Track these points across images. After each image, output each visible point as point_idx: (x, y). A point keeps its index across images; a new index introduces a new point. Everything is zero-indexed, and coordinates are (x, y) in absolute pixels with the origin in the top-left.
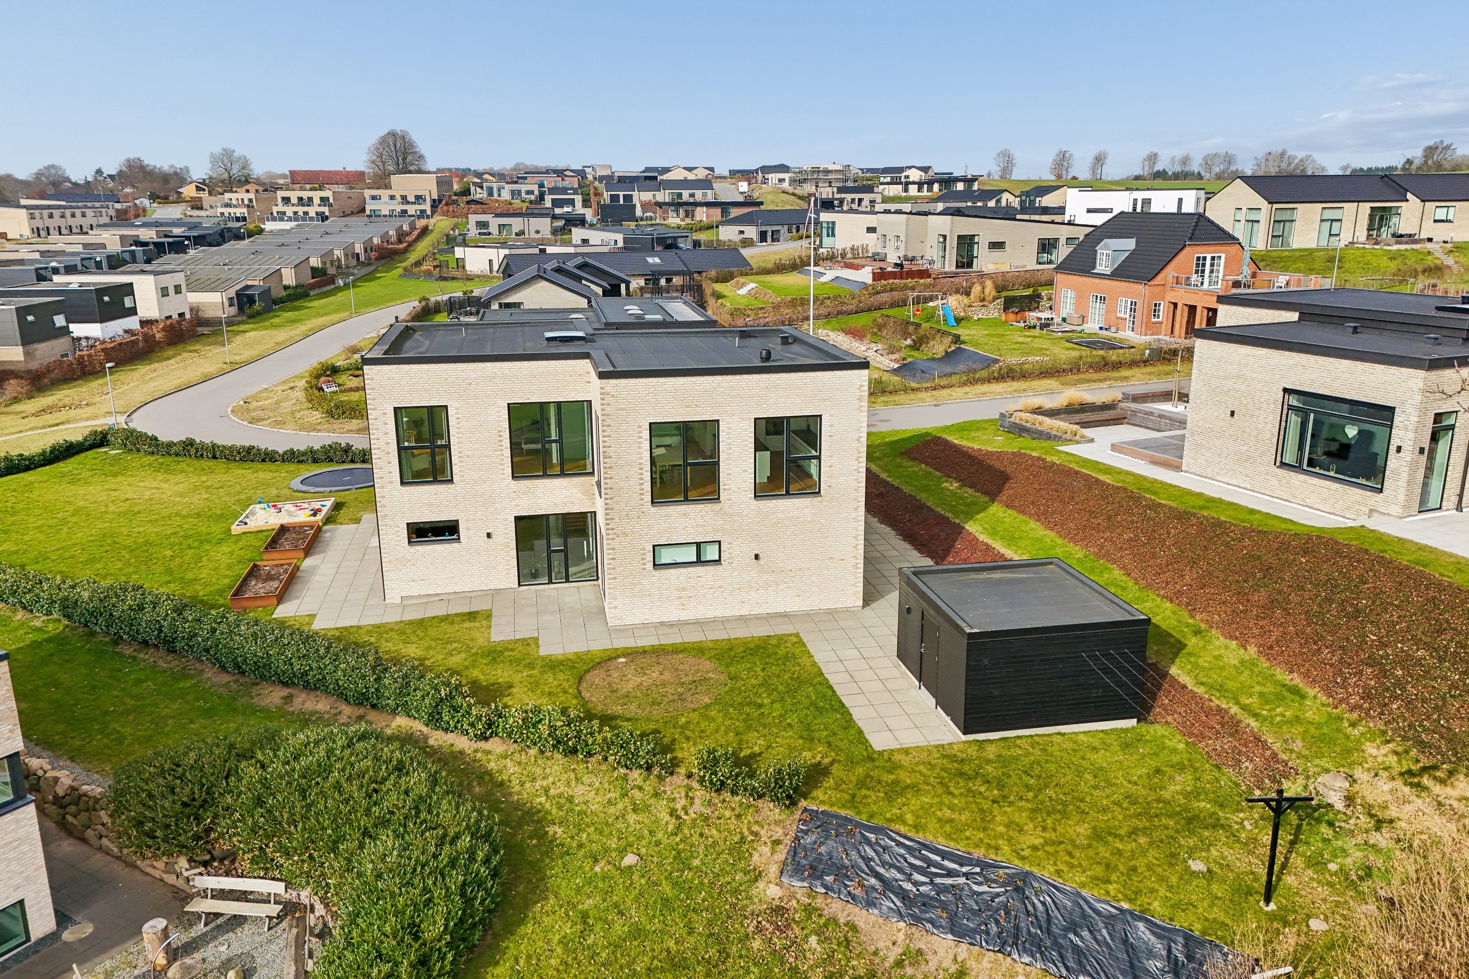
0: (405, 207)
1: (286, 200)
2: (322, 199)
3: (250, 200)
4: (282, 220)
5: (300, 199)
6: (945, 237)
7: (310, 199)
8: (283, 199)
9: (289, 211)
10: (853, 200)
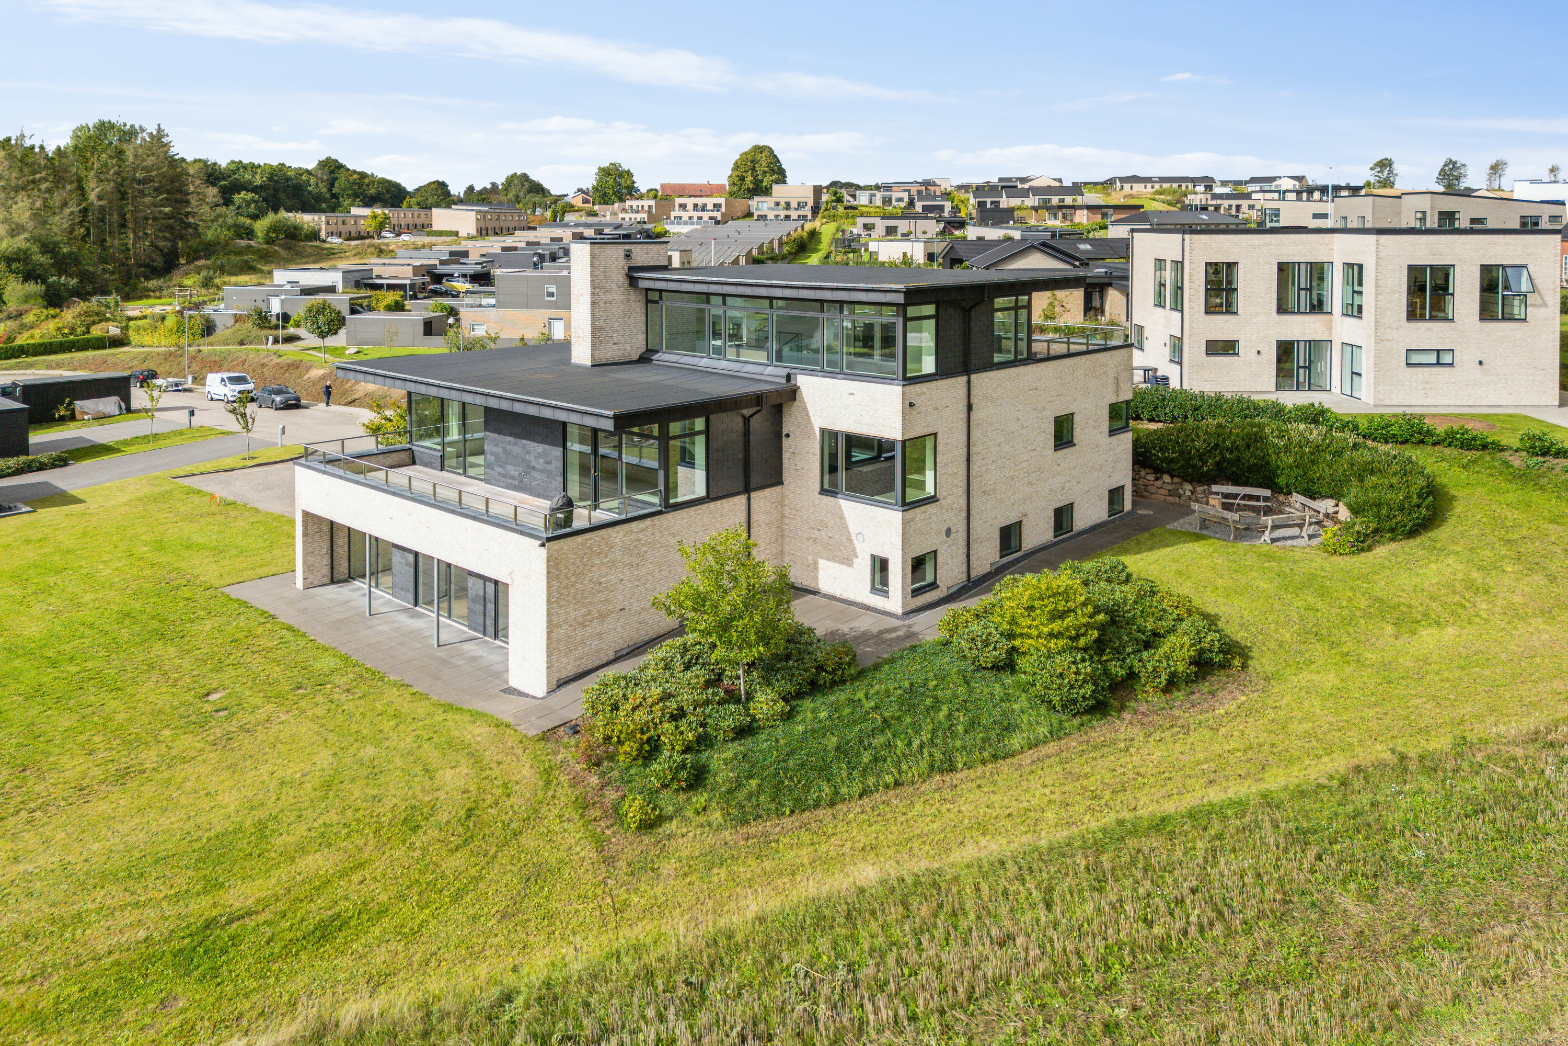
0: (788, 213)
1: (683, 207)
2: (715, 205)
3: (650, 207)
4: (679, 224)
5: (696, 206)
6: (1424, 213)
7: (705, 206)
8: (681, 205)
9: (685, 216)
10: (1230, 206)
